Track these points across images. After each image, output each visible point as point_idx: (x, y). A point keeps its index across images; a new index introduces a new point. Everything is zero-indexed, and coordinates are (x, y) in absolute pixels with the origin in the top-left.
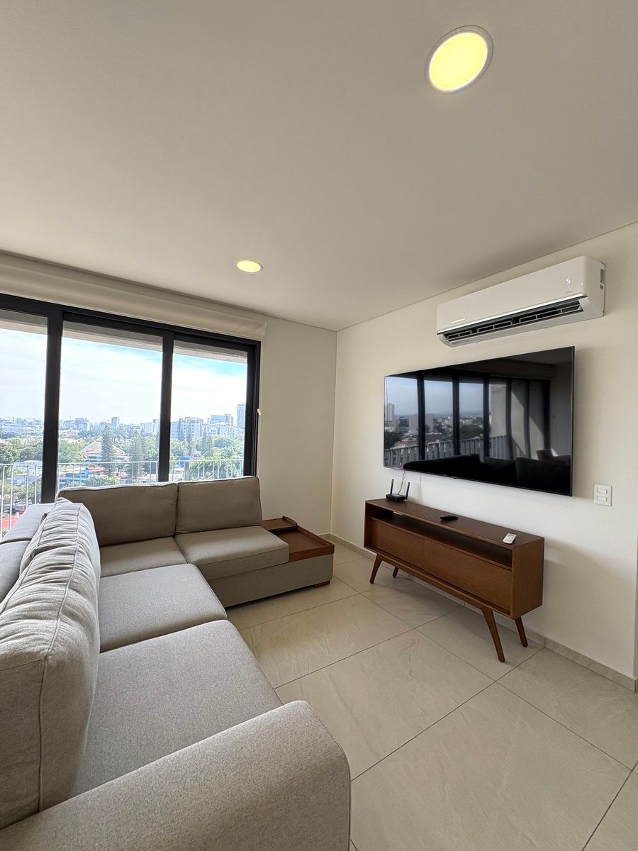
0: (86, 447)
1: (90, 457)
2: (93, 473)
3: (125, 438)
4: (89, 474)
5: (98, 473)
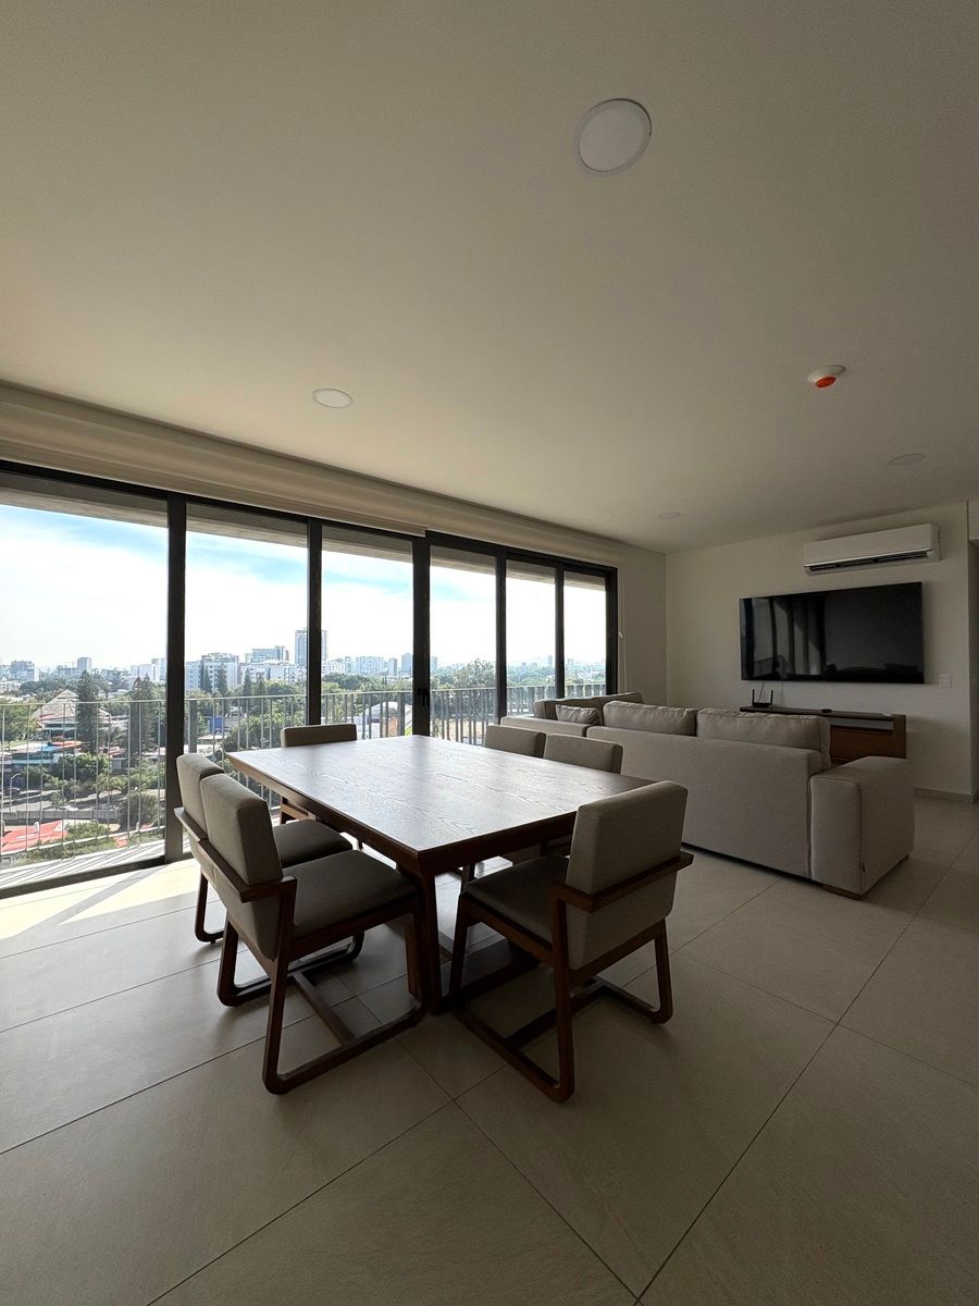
0: (41, 710)
2: (63, 751)
4: (54, 752)
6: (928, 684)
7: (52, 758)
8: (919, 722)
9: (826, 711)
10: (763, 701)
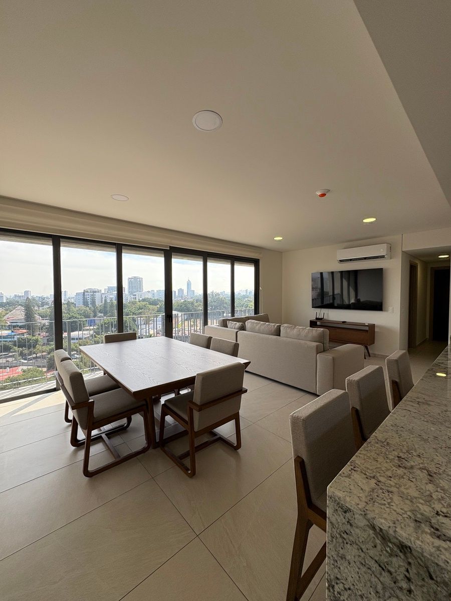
0: (8, 315)
1: (12, 323)
2: (19, 335)
3: (39, 307)
4: (15, 335)
5: (23, 334)
6: (385, 311)
7: (14, 338)
8: (381, 327)
9: (344, 322)
10: (320, 317)
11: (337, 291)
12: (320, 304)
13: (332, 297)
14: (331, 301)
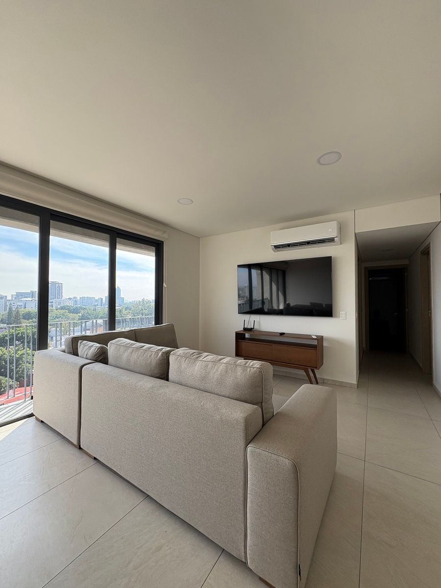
6: (334, 317)
8: (331, 340)
9: (282, 334)
10: (249, 327)
11: (267, 295)
12: (248, 309)
13: (261, 301)
14: (260, 306)
